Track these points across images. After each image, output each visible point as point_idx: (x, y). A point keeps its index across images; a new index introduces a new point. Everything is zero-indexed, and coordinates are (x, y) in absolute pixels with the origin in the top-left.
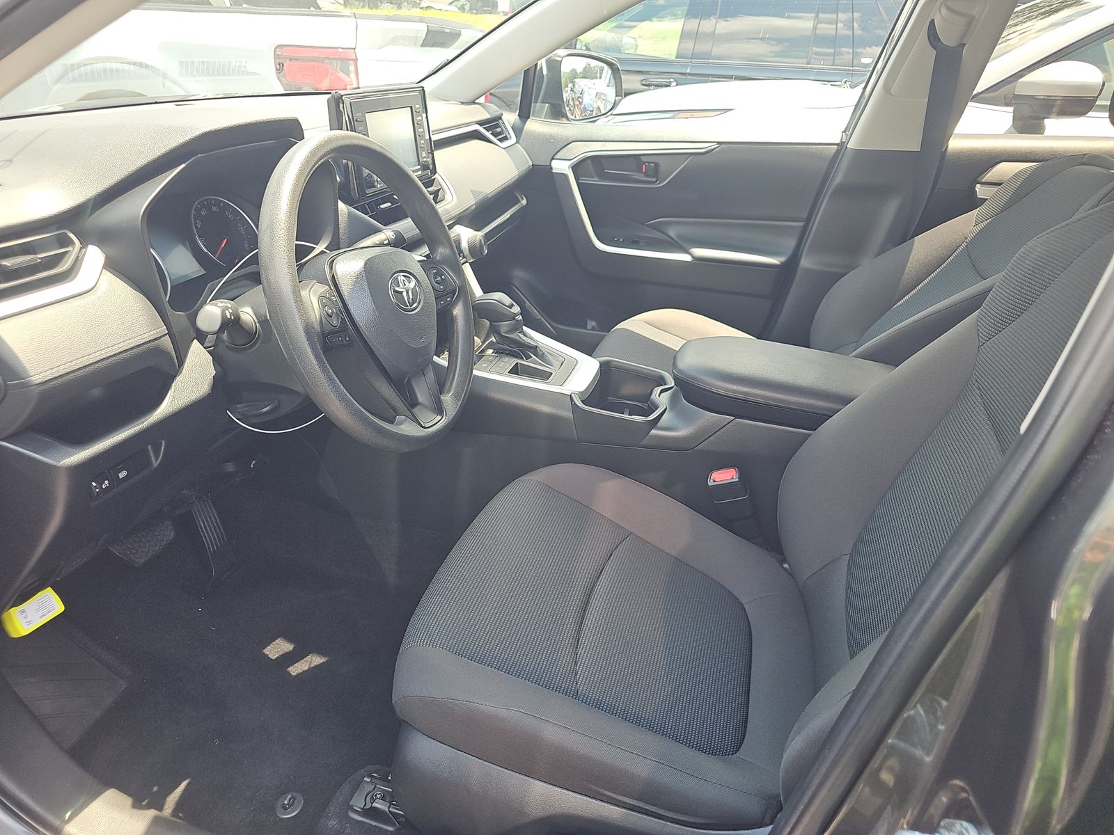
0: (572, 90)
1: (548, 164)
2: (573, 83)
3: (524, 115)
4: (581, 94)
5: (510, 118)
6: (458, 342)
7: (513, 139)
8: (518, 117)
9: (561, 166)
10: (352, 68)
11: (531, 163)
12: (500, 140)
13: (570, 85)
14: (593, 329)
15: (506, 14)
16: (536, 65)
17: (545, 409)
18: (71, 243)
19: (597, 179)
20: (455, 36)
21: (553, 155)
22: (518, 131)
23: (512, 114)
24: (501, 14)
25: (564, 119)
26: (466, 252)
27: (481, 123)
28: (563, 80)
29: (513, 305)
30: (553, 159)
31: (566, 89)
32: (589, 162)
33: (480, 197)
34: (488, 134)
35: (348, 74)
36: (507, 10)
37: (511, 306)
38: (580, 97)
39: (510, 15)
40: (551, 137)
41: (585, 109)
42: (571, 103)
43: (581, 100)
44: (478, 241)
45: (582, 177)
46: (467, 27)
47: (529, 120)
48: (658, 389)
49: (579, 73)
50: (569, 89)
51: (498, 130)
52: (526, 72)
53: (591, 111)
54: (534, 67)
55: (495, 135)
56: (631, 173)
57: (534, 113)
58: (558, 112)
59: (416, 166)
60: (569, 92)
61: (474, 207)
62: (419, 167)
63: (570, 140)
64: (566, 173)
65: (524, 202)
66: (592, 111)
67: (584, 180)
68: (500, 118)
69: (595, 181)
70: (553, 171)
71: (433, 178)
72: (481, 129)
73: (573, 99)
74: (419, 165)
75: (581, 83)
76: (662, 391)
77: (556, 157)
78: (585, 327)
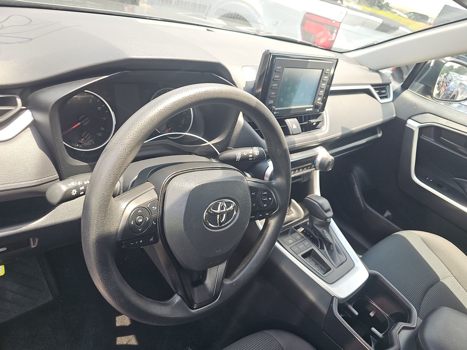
0: (445, 77)
1: (405, 119)
2: (448, 74)
3: (404, 87)
4: (450, 81)
5: (395, 85)
6: (261, 243)
7: (391, 99)
8: (401, 87)
9: (413, 124)
10: (335, 31)
11: (394, 115)
12: (381, 98)
13: (445, 74)
14: (388, 217)
15: (430, 24)
16: (426, 62)
17: (311, 296)
18: (16, 105)
19: (433, 140)
20: (395, 29)
21: (412, 115)
22: (396, 94)
23: (399, 84)
24: (428, 24)
25: (430, 97)
26: (317, 164)
27: (373, 85)
28: (442, 70)
29: (329, 210)
30: (410, 118)
31: (442, 75)
32: (433, 129)
33: (346, 132)
34: (375, 93)
35: (332, 33)
36: (432, 23)
37: (326, 211)
38: (448, 83)
39: (432, 26)
40: (415, 105)
41: (449, 90)
42: (441, 83)
43: (448, 84)
44: (328, 161)
45: (424, 135)
46: (403, 26)
47: (407, 90)
48: (401, 325)
49: (454, 68)
50: (444, 76)
51: (383, 91)
52: (418, 65)
53: (451, 91)
54: (424, 63)
55: (379, 94)
56: (460, 146)
57: (412, 87)
58: (427, 91)
59: (310, 104)
60: (443, 77)
61: (339, 137)
62: (312, 106)
63: (427, 111)
64: (414, 129)
65: (380, 135)
66: (453, 92)
67: (424, 138)
68: (388, 84)
69: (431, 141)
70: (406, 125)
71: (320, 113)
72: (372, 89)
73: (443, 82)
74: (313, 104)
75: (453, 75)
76: (404, 328)
77: (413, 118)
78: (383, 214)
